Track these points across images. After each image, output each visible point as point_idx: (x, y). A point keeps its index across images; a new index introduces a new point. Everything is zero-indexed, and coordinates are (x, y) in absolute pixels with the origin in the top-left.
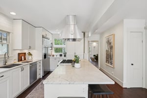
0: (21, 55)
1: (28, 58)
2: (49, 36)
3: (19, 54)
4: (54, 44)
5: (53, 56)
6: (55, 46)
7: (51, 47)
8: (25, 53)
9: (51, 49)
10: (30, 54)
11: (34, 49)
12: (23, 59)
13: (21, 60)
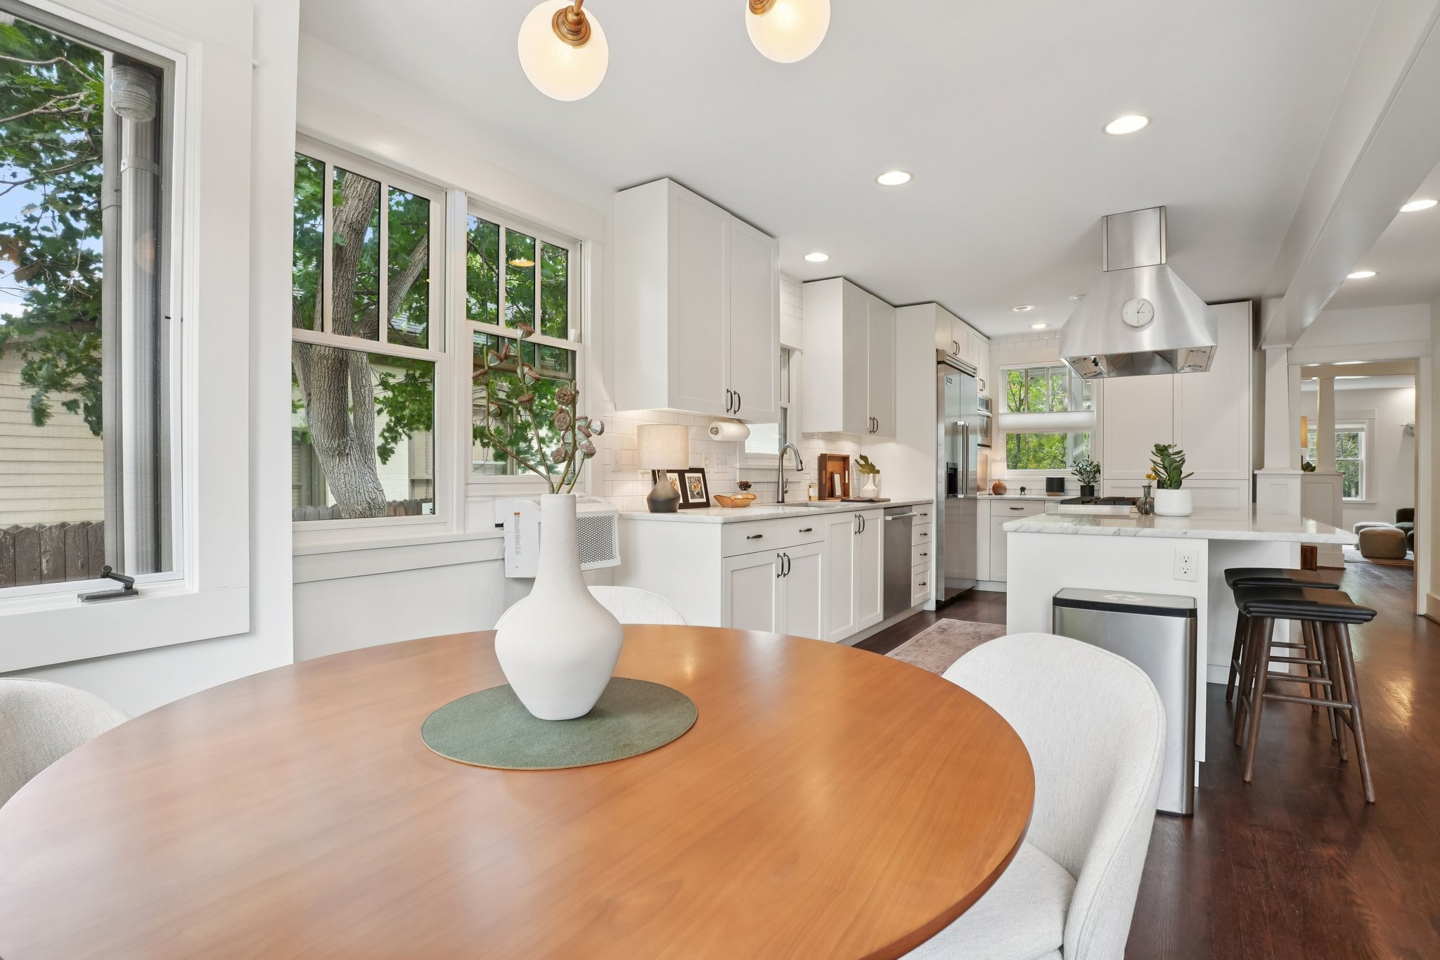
0: (831, 466)
1: (865, 486)
2: (973, 354)
3: (823, 459)
4: (1002, 408)
5: (998, 489)
6: (1008, 419)
7: (987, 431)
8: (845, 459)
9: (980, 440)
10: (869, 467)
11: (892, 436)
12: (838, 492)
13: (832, 495)
